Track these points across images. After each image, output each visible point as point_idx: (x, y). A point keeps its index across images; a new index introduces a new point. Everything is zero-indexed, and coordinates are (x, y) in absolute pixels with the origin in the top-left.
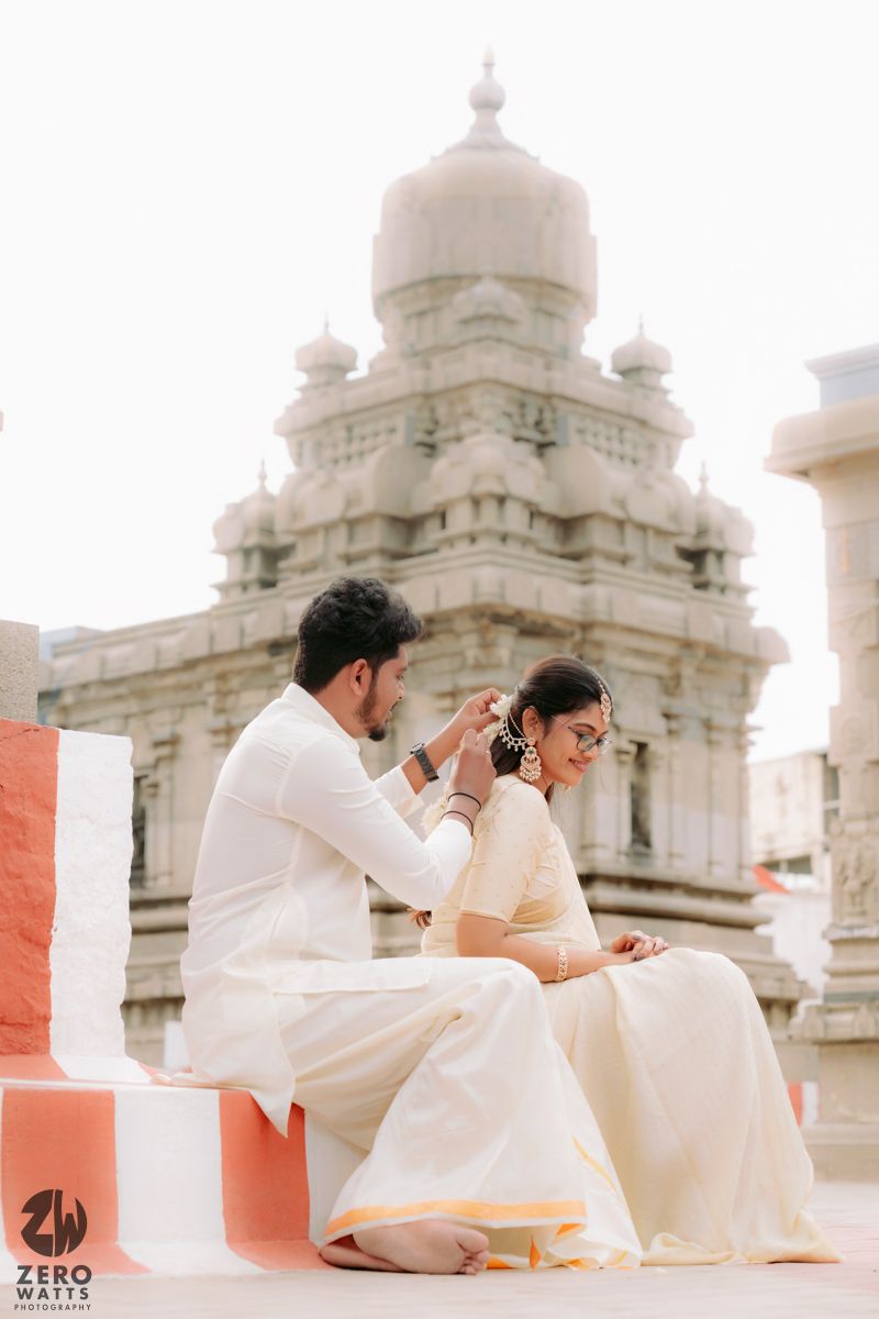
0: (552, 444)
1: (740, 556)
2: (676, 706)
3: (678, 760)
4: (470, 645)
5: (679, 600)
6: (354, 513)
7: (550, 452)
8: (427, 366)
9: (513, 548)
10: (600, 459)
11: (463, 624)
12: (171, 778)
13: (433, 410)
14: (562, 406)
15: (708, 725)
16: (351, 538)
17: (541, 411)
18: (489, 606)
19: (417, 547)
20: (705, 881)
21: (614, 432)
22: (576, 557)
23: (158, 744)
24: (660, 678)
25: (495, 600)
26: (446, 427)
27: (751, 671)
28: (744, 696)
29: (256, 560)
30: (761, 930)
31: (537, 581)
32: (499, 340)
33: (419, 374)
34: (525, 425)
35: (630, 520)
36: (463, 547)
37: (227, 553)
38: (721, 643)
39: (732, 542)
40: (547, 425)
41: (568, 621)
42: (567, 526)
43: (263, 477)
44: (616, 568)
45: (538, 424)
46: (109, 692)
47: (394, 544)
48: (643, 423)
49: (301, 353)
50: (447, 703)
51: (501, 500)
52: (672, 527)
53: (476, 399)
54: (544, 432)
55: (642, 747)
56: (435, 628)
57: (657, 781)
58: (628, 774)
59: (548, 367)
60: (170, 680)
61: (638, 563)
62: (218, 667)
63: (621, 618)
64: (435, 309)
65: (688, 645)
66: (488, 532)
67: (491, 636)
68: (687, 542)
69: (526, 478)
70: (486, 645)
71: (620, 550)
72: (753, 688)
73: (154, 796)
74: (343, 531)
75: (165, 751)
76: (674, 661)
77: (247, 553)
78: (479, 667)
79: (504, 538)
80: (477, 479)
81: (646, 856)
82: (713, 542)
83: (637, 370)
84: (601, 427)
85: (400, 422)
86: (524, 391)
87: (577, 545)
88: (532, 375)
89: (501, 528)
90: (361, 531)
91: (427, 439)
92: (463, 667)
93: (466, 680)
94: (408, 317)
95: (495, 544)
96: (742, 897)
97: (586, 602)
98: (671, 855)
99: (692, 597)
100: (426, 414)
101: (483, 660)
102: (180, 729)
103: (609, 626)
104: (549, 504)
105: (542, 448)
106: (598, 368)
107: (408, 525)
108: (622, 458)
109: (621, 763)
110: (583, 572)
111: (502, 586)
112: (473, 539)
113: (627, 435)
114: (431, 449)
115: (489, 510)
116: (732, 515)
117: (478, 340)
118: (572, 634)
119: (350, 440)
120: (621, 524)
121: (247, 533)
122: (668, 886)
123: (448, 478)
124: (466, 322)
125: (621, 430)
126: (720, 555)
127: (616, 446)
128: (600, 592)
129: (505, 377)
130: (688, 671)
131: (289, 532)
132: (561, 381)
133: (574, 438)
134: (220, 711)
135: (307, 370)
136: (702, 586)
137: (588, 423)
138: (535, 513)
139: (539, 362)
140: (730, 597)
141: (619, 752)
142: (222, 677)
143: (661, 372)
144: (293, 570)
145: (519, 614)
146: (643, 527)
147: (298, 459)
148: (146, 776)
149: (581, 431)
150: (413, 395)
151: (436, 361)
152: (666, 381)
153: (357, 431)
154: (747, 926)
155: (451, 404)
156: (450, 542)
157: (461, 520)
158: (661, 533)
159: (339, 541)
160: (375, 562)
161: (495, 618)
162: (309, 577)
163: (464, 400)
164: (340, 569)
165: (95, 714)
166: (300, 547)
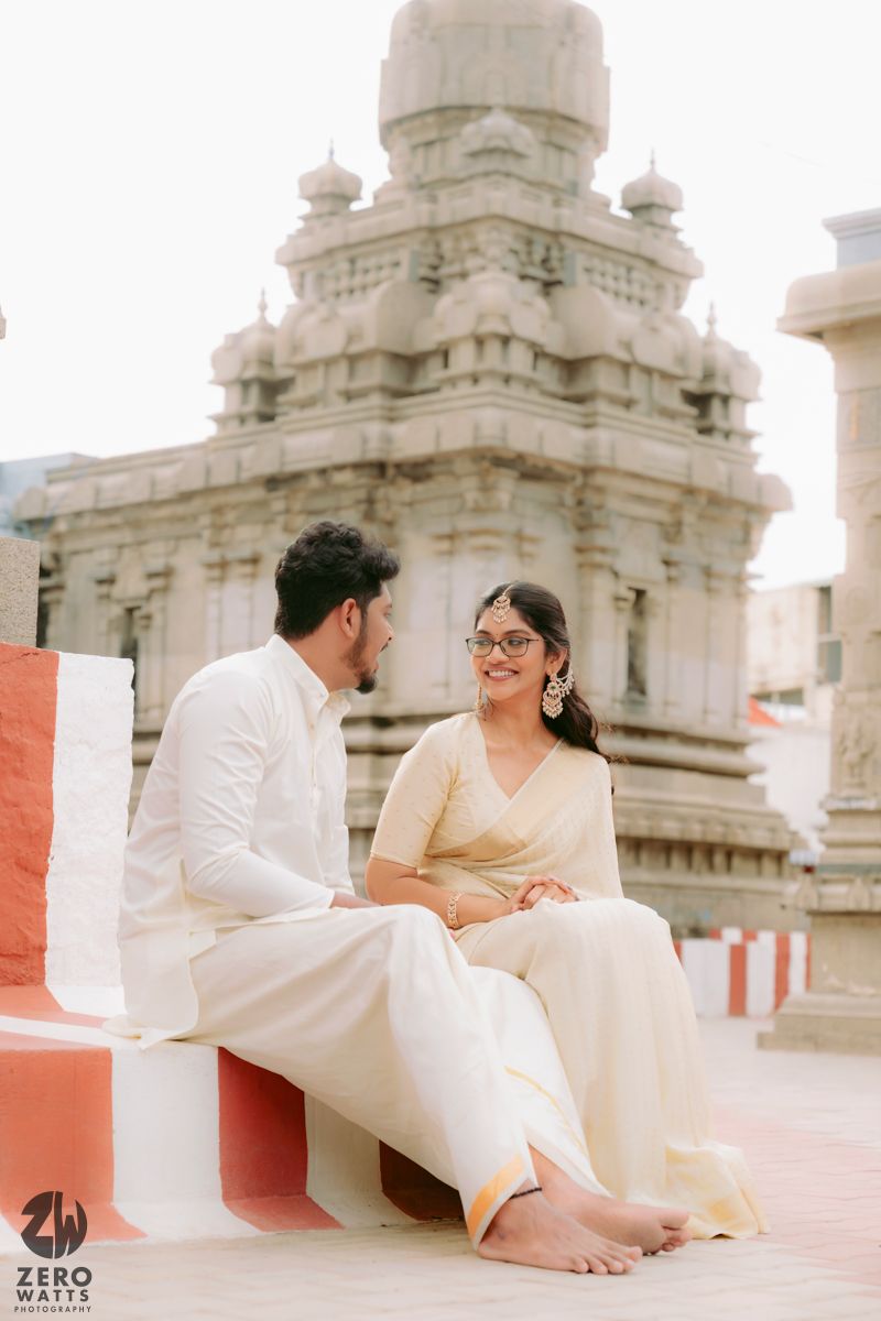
0: (559, 283)
1: (746, 401)
2: (676, 552)
3: (676, 606)
4: (469, 489)
5: (682, 445)
6: (355, 348)
7: (557, 291)
8: (433, 199)
9: (516, 389)
10: (607, 300)
11: (462, 466)
12: (164, 610)
13: (438, 245)
14: (570, 244)
15: (708, 572)
16: (352, 374)
17: (548, 249)
18: (490, 449)
19: (419, 385)
20: (699, 730)
21: (622, 271)
22: (579, 400)
23: (152, 576)
24: (660, 524)
25: (496, 443)
26: (451, 262)
27: (753, 518)
28: (745, 542)
29: (255, 392)
30: (754, 780)
31: (540, 424)
32: (508, 175)
33: (425, 207)
34: (532, 263)
35: (635, 363)
36: (465, 388)
37: (226, 384)
38: (724, 491)
39: (738, 387)
40: (554, 263)
41: (570, 466)
42: (572, 367)
43: (263, 307)
44: (620, 412)
45: (545, 261)
46: (103, 521)
47: (395, 382)
48: (652, 262)
49: (303, 181)
50: (445, 545)
51: (506, 340)
52: (677, 371)
53: (482, 235)
54: (550, 271)
55: (640, 594)
56: (434, 469)
57: (655, 628)
58: (625, 621)
59: (557, 203)
60: (164, 512)
61: (642, 407)
62: (214, 501)
63: (625, 463)
64: (443, 140)
65: (690, 491)
66: (491, 373)
67: (491, 479)
68: (692, 386)
69: (532, 318)
70: (486, 489)
71: (625, 394)
72: (754, 536)
73: (147, 627)
74: (343, 367)
75: (158, 583)
76: (676, 508)
77: (246, 385)
78: (478, 510)
79: (507, 379)
80: (481, 318)
81: (642, 703)
82: (719, 386)
83: (648, 206)
84: (609, 267)
85: (404, 256)
86: (532, 228)
87: (581, 387)
88: (541, 212)
89: (505, 369)
90: (362, 367)
91: (431, 274)
92: (461, 510)
93: (465, 523)
94: (414, 148)
95: (498, 386)
96: (736, 746)
97: (589, 447)
98: (666, 704)
99: (696, 443)
100: (431, 249)
101: (483, 504)
102: (176, 561)
103: (612, 471)
104: (554, 345)
105: (548, 286)
106: (607, 204)
107: (410, 363)
108: (629, 298)
109: (619, 610)
110: (586, 415)
111: (504, 429)
112: (475, 379)
113: (635, 275)
114: (435, 285)
115: (493, 349)
116: (739, 358)
117: (487, 174)
118: (573, 478)
119: (352, 273)
120: (626, 367)
121: (246, 364)
122: (662, 734)
123: (452, 316)
124: (474, 155)
125: (629, 269)
126: (726, 399)
127: (623, 287)
128: (603, 436)
129: (513, 213)
130: (689, 517)
131: (289, 365)
132: (570, 218)
133: (582, 278)
134: (214, 545)
135: (310, 199)
136: (706, 431)
137: (596, 263)
138: (539, 354)
139: (548, 198)
140: (735, 443)
141: (618, 599)
142: (218, 510)
143: (672, 210)
144: (292, 404)
145: (520, 457)
146: (648, 371)
147: (300, 289)
148: (139, 608)
149: (588, 270)
150: (418, 229)
151: (442, 194)
152: (676, 219)
153: (360, 264)
154: (740, 775)
155: (457, 239)
156: (453, 382)
157: (464, 359)
158: (666, 376)
159: (339, 377)
160: (376, 400)
161: (495, 461)
162: (309, 413)
163: (470, 235)
164: (339, 405)
165: (88, 542)
166: (299, 381)
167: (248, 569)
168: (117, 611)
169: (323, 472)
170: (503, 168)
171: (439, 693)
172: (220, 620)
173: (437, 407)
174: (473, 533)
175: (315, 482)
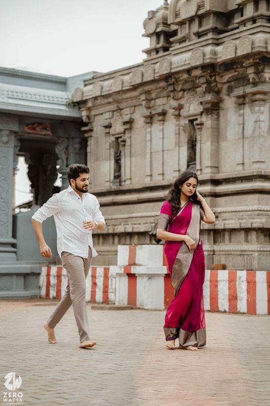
4: (251, 73)
6: (201, 12)
12: (130, 137)
16: (200, 25)
19: (230, 26)
23: (125, 123)
25: (262, 50)
29: (162, 37)
36: (249, 25)
37: (150, 35)
46: (105, 101)
50: (241, 101)
60: (128, 95)
62: (147, 88)
66: (261, 17)
67: (260, 68)
70: (258, 72)
73: (124, 145)
74: (197, 21)
75: (127, 126)
77: (157, 35)
78: (255, 83)
90: (204, 20)
93: (249, 90)
95: (264, 22)
101: (257, 80)
102: (133, 116)
107: (227, 16)
111: (266, 42)
112: (254, 20)
121: (157, 25)
131: (175, 24)
134: (149, 108)
142: (148, 92)
144: (176, 41)
148: (121, 137)
156: (244, 23)
157: (249, 11)
159: (195, 28)
160: (210, 35)
162: (183, 45)
164: (195, 40)
165: (101, 110)
166: (179, 31)
167: (161, 118)
168: (113, 139)
169: (189, 71)
171: (240, 167)
172: (151, 140)
173: (237, 36)
175: (185, 76)
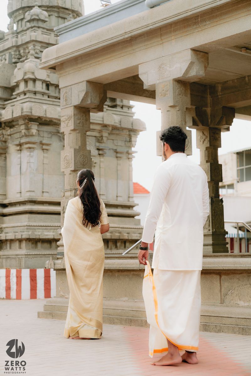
2: (101, 146)
3: (103, 164)
4: (23, 129)
8: (17, 37)
9: (38, 96)
11: (21, 122)
13: (19, 51)
15: (116, 152)
18: (28, 116)
19: (13, 96)
20: (114, 202)
24: (95, 137)
25: (28, 113)
27: (132, 133)
28: (129, 142)
30: (136, 217)
31: (45, 107)
32: (39, 27)
33: (14, 40)
36: (22, 96)
38: (118, 125)
47: (5, 96)
50: (19, 148)
51: (34, 80)
53: (31, 46)
56: (14, 123)
59: (56, 36)
65: (105, 126)
66: (29, 91)
67: (29, 126)
70: (28, 129)
72: (133, 139)
76: (100, 131)
78: (26, 136)
79: (35, 93)
80: (25, 73)
85: (7, 56)
86: (47, 44)
88: (50, 38)
89: (34, 90)
91: (17, 61)
93: (23, 140)
94: (18, 21)
95: (32, 95)
96: (130, 207)
99: (108, 110)
100: (17, 53)
101: (27, 134)
107: (11, 90)
111: (31, 109)
112: (25, 94)
115: (30, 84)
117: (32, 27)
123: (18, 74)
124: (28, 22)
129: (39, 39)
130: (105, 134)
136: (114, 106)
140: (125, 109)
145: (39, 118)
150: (13, 47)
151: (20, 36)
154: (132, 216)
156: (19, 94)
157: (22, 87)
161: (30, 119)
163: (28, 48)
170: (37, 25)
171: (18, 195)
174: (27, 143)
